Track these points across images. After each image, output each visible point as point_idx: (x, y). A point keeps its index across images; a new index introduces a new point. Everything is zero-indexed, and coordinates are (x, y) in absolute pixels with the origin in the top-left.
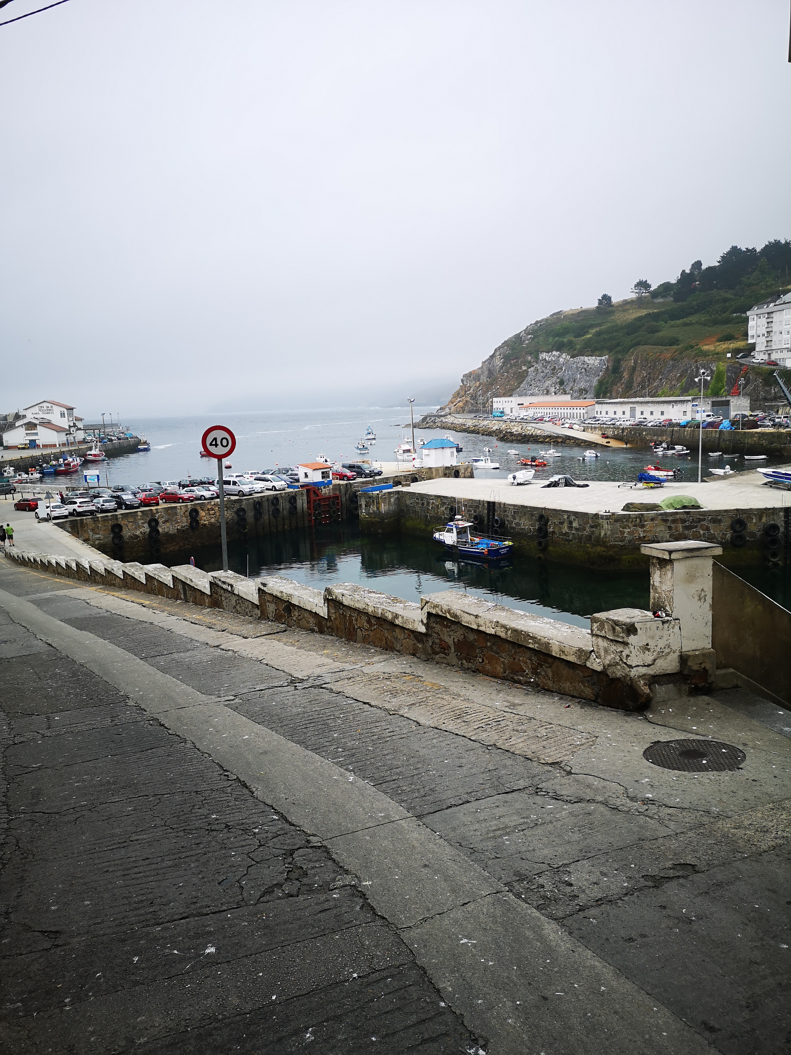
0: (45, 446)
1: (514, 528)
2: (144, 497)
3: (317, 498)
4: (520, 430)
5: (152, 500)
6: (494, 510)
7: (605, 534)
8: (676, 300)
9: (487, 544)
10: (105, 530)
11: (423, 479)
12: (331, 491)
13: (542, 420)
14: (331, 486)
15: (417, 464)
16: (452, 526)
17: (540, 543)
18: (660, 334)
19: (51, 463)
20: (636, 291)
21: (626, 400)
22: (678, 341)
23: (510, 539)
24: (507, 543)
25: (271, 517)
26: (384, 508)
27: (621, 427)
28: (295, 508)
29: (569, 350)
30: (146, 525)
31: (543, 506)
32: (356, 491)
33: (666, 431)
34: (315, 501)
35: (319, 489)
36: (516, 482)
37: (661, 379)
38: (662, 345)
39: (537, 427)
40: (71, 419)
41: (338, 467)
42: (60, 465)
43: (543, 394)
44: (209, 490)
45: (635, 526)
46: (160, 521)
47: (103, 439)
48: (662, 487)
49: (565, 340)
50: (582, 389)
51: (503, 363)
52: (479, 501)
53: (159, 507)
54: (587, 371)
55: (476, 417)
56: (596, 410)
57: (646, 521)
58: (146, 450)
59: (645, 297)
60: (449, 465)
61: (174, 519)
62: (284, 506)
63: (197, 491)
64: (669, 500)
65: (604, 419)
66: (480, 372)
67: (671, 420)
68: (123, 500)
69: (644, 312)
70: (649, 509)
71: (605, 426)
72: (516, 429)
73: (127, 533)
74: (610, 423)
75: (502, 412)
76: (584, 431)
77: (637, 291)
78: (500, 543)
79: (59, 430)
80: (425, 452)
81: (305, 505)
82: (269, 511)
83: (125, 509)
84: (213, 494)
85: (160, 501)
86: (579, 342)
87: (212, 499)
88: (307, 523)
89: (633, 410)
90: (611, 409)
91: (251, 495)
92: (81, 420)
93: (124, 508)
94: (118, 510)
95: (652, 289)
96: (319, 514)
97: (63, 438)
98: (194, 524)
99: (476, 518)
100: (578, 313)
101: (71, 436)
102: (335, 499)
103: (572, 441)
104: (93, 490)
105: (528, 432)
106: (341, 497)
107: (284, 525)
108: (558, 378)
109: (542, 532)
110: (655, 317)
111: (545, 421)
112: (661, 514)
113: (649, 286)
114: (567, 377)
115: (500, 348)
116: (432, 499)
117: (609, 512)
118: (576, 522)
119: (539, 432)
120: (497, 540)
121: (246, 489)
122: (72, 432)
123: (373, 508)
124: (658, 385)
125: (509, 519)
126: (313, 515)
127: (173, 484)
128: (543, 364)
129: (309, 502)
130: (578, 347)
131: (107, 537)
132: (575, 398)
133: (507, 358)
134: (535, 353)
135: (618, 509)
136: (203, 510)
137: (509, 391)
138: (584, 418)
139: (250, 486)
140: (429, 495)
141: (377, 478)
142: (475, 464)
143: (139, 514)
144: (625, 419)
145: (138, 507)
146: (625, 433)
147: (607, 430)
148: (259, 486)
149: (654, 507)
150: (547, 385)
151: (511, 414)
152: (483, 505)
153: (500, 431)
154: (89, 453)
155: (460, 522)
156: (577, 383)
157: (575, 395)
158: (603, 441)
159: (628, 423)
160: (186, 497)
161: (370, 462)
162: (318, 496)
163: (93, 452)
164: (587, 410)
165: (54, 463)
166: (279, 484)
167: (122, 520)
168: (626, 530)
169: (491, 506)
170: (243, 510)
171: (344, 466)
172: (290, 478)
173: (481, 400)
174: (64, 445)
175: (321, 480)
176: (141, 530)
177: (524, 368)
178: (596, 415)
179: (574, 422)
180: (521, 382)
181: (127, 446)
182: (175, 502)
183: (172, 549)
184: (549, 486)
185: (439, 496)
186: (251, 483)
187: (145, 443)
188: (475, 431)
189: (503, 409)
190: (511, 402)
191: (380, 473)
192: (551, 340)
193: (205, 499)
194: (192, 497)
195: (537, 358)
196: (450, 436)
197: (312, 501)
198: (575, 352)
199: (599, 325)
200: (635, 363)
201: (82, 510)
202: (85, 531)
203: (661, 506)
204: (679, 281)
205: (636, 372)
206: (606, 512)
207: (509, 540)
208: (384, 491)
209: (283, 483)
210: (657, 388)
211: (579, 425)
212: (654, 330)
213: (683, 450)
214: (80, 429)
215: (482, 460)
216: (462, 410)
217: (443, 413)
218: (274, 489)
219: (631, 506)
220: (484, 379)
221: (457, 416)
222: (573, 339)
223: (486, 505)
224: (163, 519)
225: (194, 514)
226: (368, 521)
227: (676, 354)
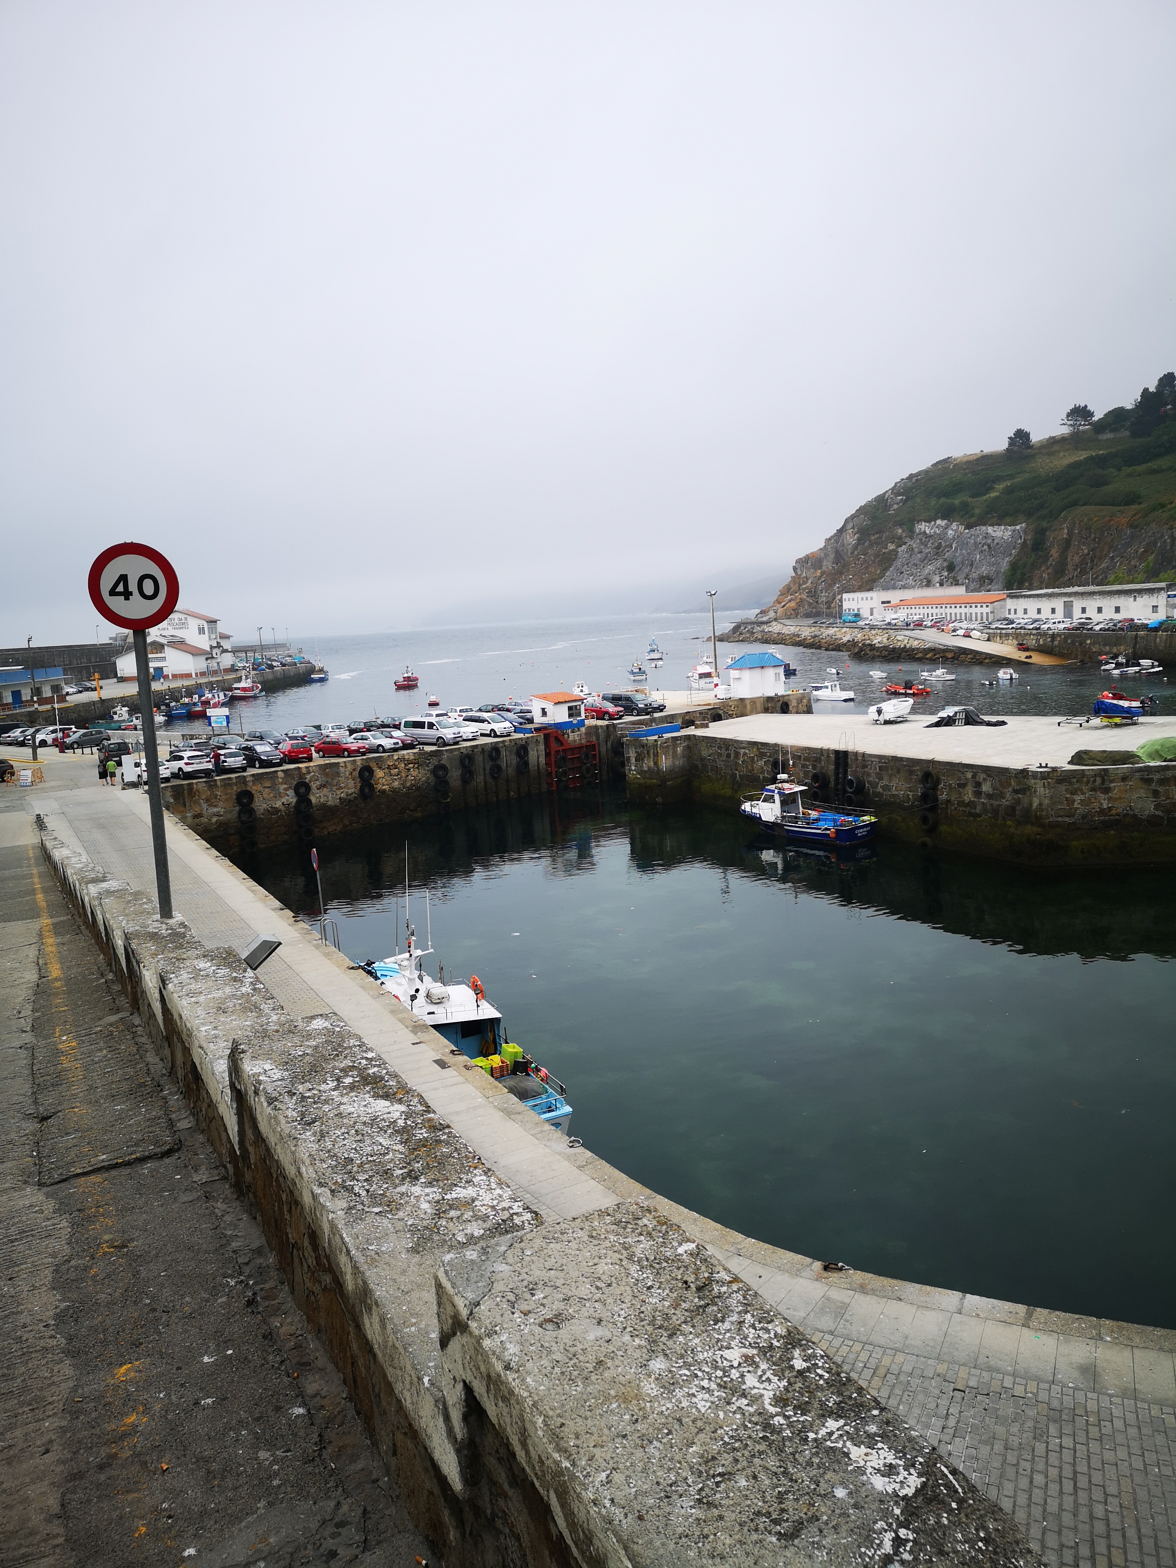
0: (175, 676)
1: (879, 795)
2: (289, 748)
3: (562, 748)
4: (885, 640)
5: (302, 753)
6: (846, 765)
7: (1040, 804)
8: (1134, 435)
9: (835, 821)
10: (227, 800)
11: (731, 716)
12: (583, 736)
13: (921, 625)
14: (583, 729)
15: (722, 693)
16: (773, 791)
17: (925, 820)
18: (1110, 488)
19: (182, 701)
20: (1069, 423)
21: (1056, 590)
22: (1139, 497)
23: (871, 812)
24: (866, 818)
25: (489, 779)
26: (665, 763)
27: (1050, 632)
28: (526, 764)
29: (962, 517)
30: (291, 793)
31: (929, 757)
32: (623, 736)
33: (1124, 637)
34: (557, 752)
35: (564, 734)
36: (882, 718)
37: (1112, 558)
38: (1113, 505)
39: (913, 635)
40: (213, 636)
41: (594, 700)
42: (195, 704)
43: (921, 586)
44: (392, 737)
45: (1093, 789)
46: (314, 786)
47: (260, 664)
48: (1135, 724)
49: (957, 502)
50: (983, 577)
51: (859, 539)
52: (821, 750)
53: (311, 764)
54: (992, 548)
55: (816, 623)
56: (1008, 607)
57: (1112, 781)
58: (322, 680)
59: (1083, 432)
60: (772, 694)
61: (335, 782)
62: (508, 760)
63: (371, 738)
64: (1153, 745)
65: (1021, 621)
66: (822, 555)
67: (1132, 620)
68: (256, 753)
69: (1082, 455)
70: (1118, 761)
71: (1023, 631)
72: (879, 639)
73: (260, 805)
74: (1031, 627)
75: (857, 615)
76: (988, 640)
77: (1072, 422)
78: (856, 818)
79: (196, 652)
80: (734, 674)
81: (542, 760)
82: (484, 769)
83: (259, 768)
84: (397, 743)
85: (315, 755)
86: (979, 504)
87: (395, 750)
88: (545, 787)
89: (1068, 607)
90: (1031, 605)
91: (456, 743)
92: (228, 637)
93: (257, 765)
94: (248, 769)
95: (1095, 419)
96: (565, 773)
97: (201, 664)
98: (367, 790)
99: (815, 778)
100: (977, 460)
101: (214, 661)
102: (588, 749)
103: (969, 656)
104: (216, 739)
105: (899, 644)
106: (599, 745)
107: (508, 791)
108: (945, 560)
109: (929, 798)
110: (1101, 462)
111: (926, 626)
112: (1140, 770)
113: (1091, 414)
114: (959, 559)
115: (853, 517)
116: (744, 748)
117: (1046, 767)
118: (989, 783)
119: (916, 643)
120: (849, 815)
121: (448, 734)
122: (214, 655)
123: (648, 764)
124: (1108, 567)
125: (871, 779)
126: (554, 776)
127: (339, 727)
128: (921, 540)
129: (547, 755)
130: (977, 511)
131: (231, 812)
132: (972, 591)
133: (863, 533)
134: (909, 524)
135: (1061, 760)
136: (380, 768)
137: (867, 582)
138: (987, 620)
139: (456, 730)
140: (737, 742)
141: (656, 715)
142: (815, 693)
143: (281, 774)
144: (1057, 621)
145: (279, 765)
146: (1056, 643)
147: (1027, 637)
148: (469, 729)
149: (1126, 757)
150: (927, 571)
151: (871, 618)
152: (828, 756)
153: (853, 643)
154: (236, 685)
155: (786, 786)
156: (976, 568)
157: (972, 586)
158: (1021, 656)
159: (1062, 626)
160: (354, 747)
161: (647, 692)
162: (562, 744)
163: (242, 684)
164: (994, 608)
165: (186, 700)
166: (501, 727)
167: (254, 784)
168: (1078, 798)
169: (842, 757)
170: (443, 767)
171: (605, 698)
172: (519, 717)
173: (823, 597)
174: (203, 674)
175: (567, 719)
176: (284, 800)
177: (891, 547)
178: (1008, 616)
179: (972, 627)
180: (886, 569)
181: (294, 675)
182: (338, 756)
183: (331, 829)
184: (938, 724)
185: (755, 743)
186: (457, 725)
187: (321, 670)
188: (814, 645)
189: (858, 610)
190: (872, 598)
191: (661, 708)
192: (933, 502)
193: (384, 751)
194: (364, 747)
195: (911, 531)
196: (776, 651)
197: (553, 753)
198: (972, 520)
199: (1011, 477)
200: (1070, 533)
201: (191, 770)
202: (195, 802)
203: (1138, 756)
204: (1140, 406)
205: (1071, 549)
206: (1041, 767)
207: (870, 814)
208: (666, 736)
209: (507, 724)
210: (1105, 571)
211: (981, 631)
212: (1099, 483)
213: (1153, 667)
214: (226, 651)
215: (827, 687)
216: (793, 614)
217: (765, 619)
218: (493, 733)
219: (1085, 756)
220: (828, 565)
221: (787, 622)
222: (970, 500)
223: (832, 756)
224: (318, 783)
225: (367, 774)
226: (640, 785)
227: (1138, 516)
